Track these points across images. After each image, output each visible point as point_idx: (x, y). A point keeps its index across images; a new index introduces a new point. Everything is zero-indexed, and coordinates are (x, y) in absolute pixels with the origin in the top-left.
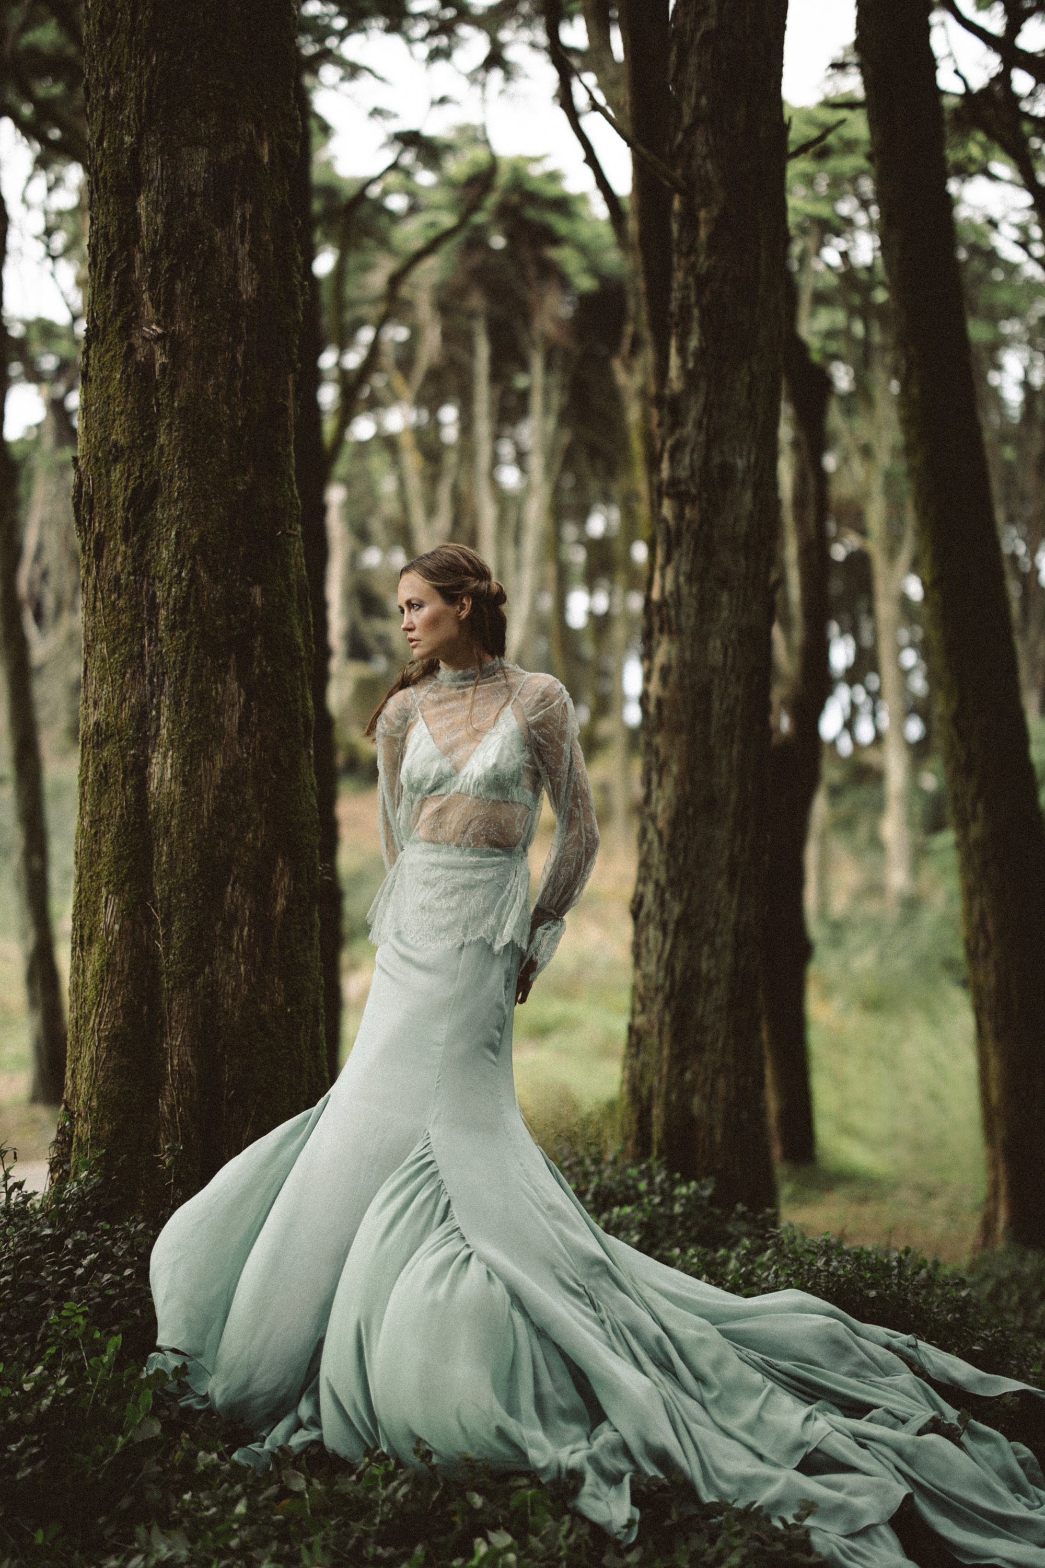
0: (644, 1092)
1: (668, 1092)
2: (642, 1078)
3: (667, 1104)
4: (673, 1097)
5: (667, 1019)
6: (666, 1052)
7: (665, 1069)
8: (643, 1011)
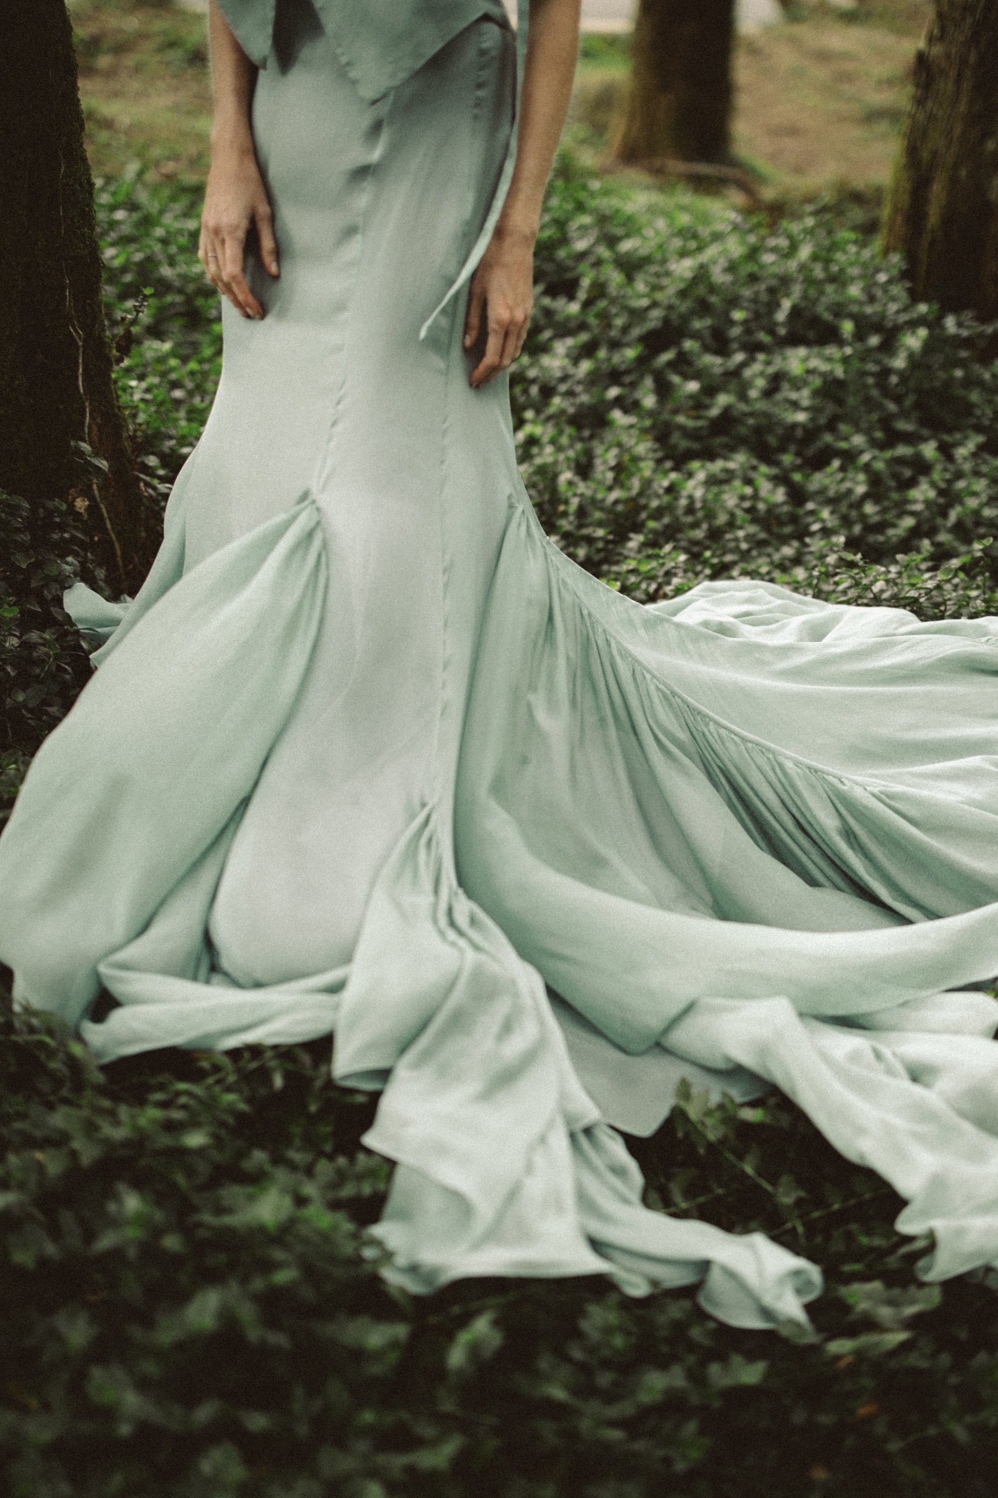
0: (925, 155)
1: (956, 166)
2: (925, 133)
3: (954, 180)
4: (963, 173)
5: (973, 58)
6: (962, 108)
7: (957, 132)
8: (942, 38)
